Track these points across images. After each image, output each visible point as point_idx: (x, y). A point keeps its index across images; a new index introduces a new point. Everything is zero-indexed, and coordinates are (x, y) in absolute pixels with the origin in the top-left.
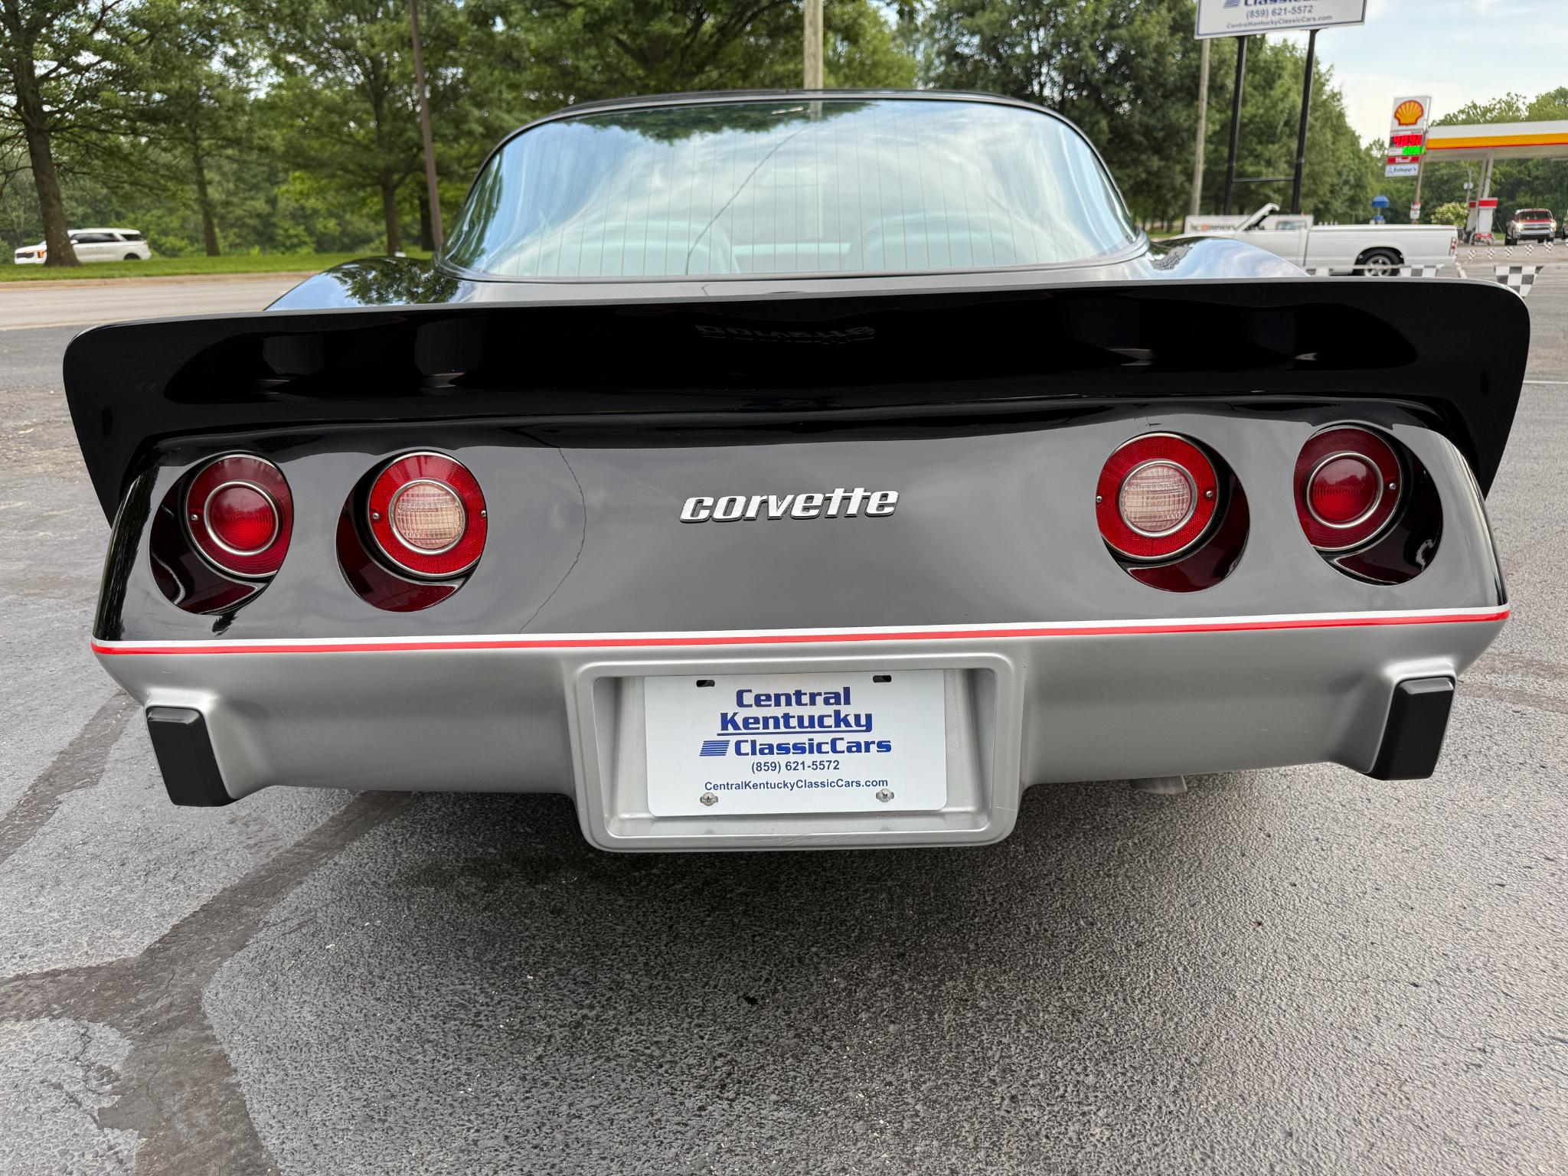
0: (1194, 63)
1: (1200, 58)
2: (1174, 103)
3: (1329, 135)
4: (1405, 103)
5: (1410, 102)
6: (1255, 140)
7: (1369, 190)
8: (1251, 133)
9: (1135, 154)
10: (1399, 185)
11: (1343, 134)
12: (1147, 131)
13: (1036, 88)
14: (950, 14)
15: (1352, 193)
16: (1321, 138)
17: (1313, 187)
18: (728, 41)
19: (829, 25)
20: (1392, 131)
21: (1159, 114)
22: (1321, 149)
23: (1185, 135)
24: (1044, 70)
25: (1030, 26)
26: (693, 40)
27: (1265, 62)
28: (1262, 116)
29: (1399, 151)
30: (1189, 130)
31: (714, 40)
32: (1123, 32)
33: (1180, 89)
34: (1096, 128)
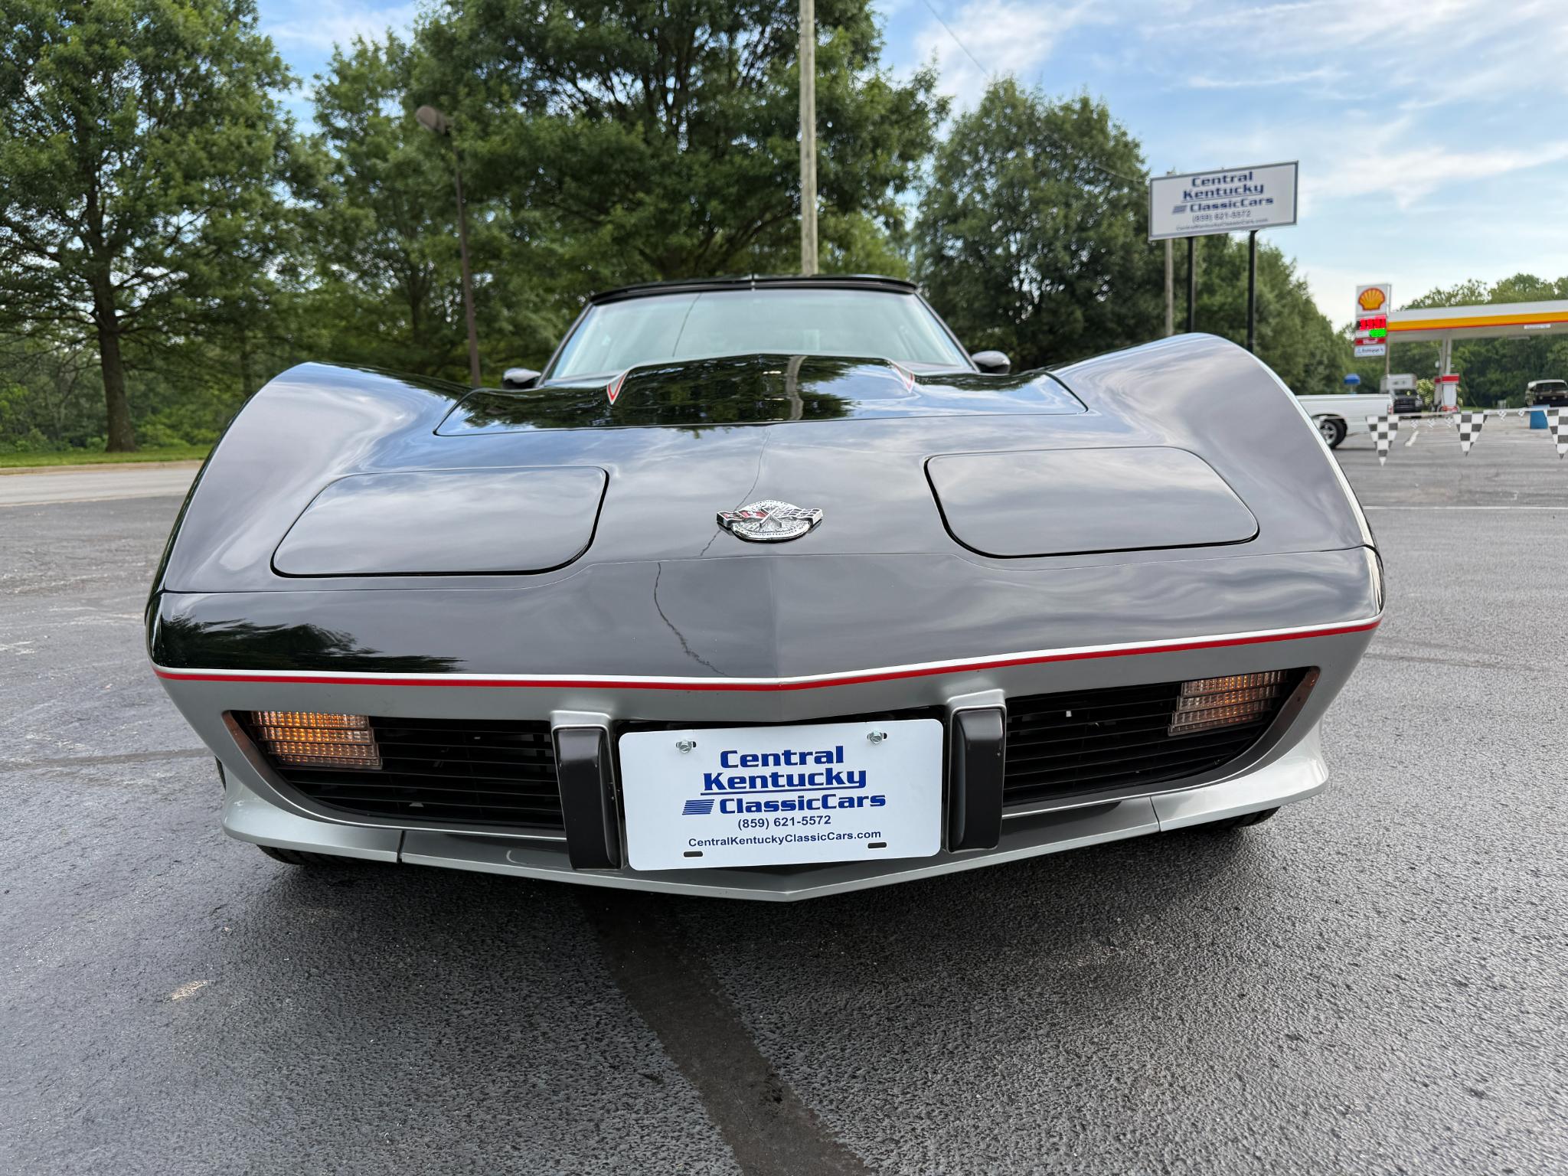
0: (1158, 259)
1: (1164, 254)
2: (1142, 294)
3: (1297, 321)
4: (1367, 291)
5: (1372, 289)
6: (1226, 326)
7: (1344, 369)
8: (1222, 319)
9: (1109, 340)
10: (1373, 365)
11: (1312, 319)
12: (1120, 319)
13: (1016, 284)
14: (936, 222)
15: (1327, 372)
16: (1291, 323)
17: (1287, 367)
18: (736, 250)
19: (823, 234)
20: (1358, 316)
21: (1129, 304)
22: (1291, 333)
23: (1155, 322)
24: (1023, 268)
25: (1007, 232)
26: (705, 250)
27: (1230, 256)
28: (1231, 304)
29: (1365, 334)
30: (1158, 317)
31: (724, 248)
32: (1091, 233)
33: (1148, 282)
34: (1071, 319)
